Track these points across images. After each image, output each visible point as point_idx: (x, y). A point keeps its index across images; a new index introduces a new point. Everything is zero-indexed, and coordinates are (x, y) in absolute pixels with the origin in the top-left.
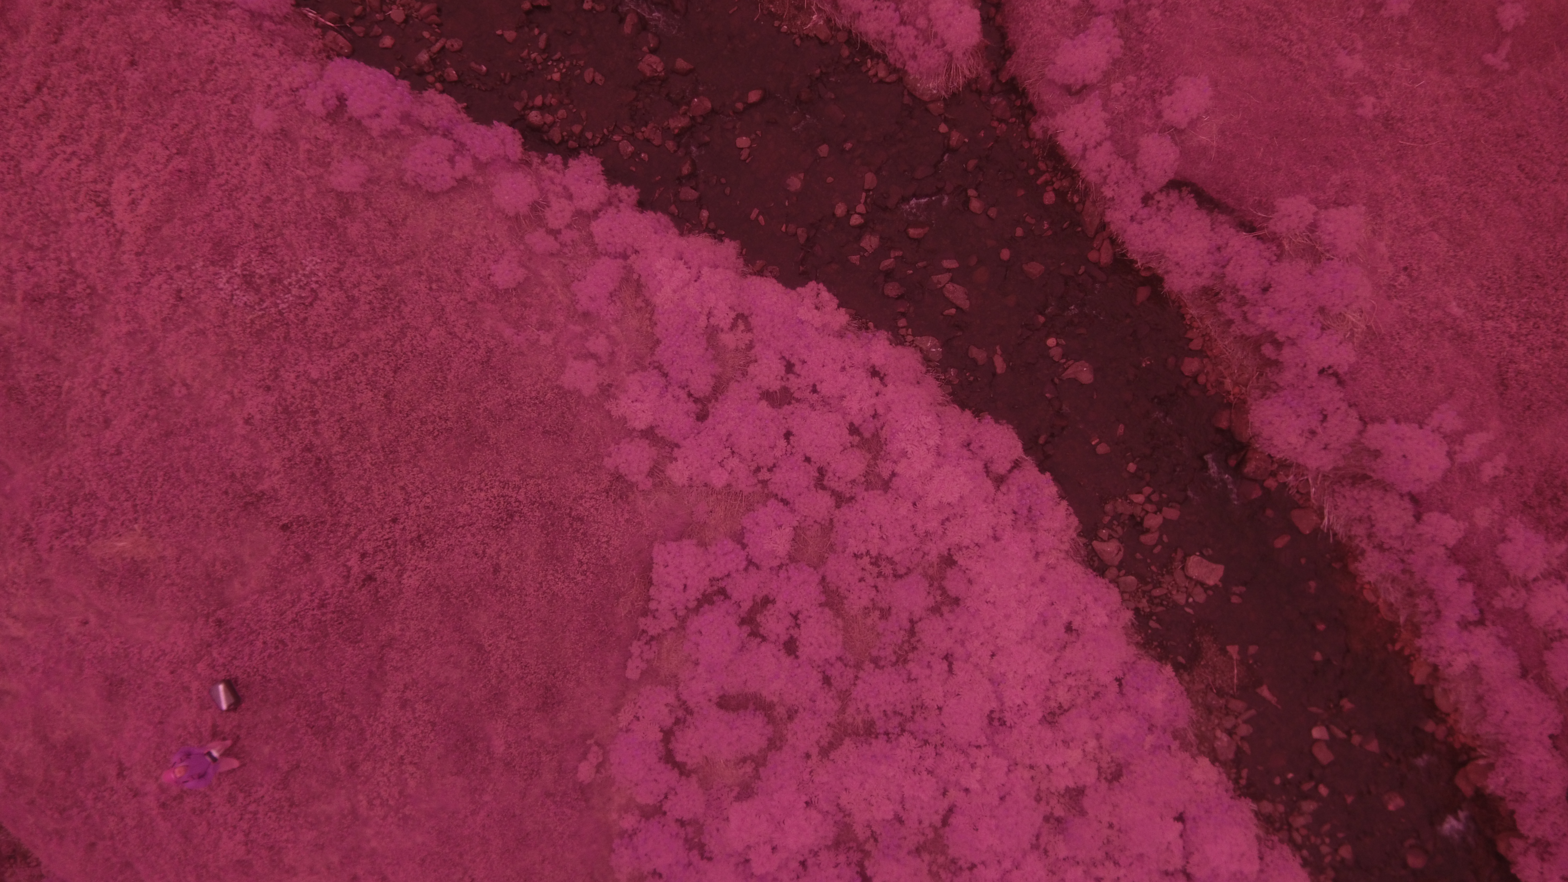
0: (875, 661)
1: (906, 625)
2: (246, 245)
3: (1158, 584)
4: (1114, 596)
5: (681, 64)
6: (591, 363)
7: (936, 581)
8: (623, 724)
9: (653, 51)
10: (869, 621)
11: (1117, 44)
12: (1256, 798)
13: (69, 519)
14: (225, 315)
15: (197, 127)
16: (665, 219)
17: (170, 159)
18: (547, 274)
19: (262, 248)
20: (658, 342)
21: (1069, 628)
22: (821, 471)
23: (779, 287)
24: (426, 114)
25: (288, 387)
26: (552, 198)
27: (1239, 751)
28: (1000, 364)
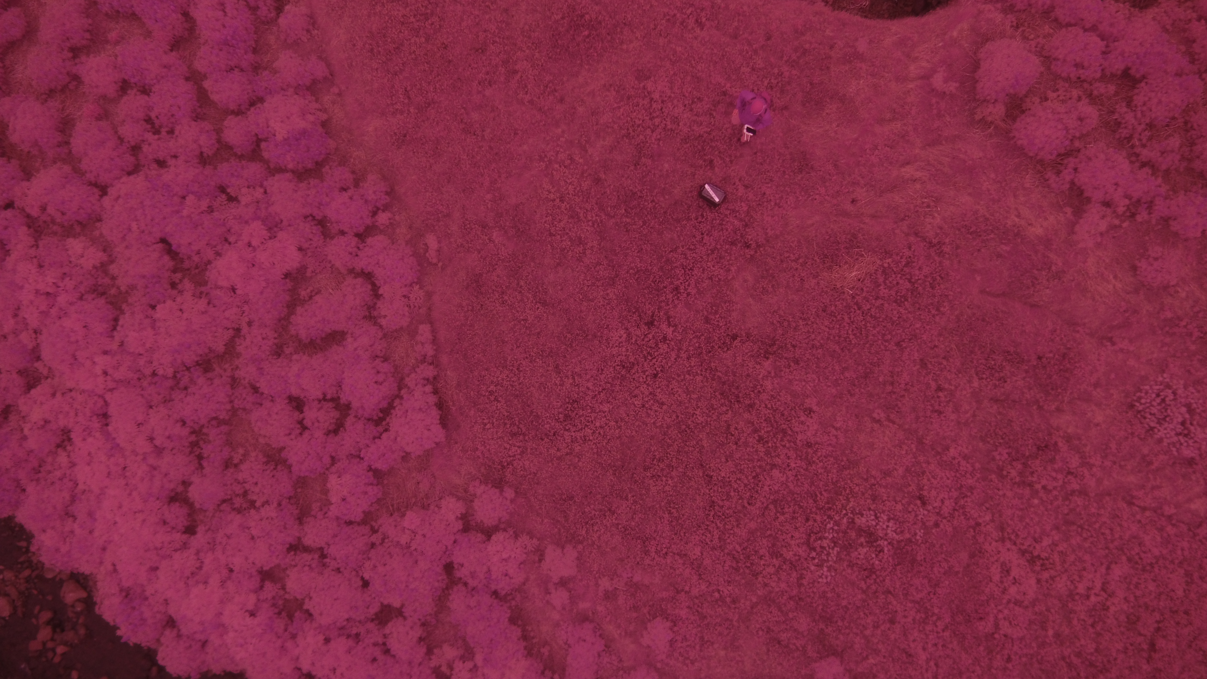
0: (220, 422)
1: (205, 463)
2: (889, 570)
6: (557, 577)
7: (196, 510)
13: (908, 276)
14: (874, 498)
17: (997, 626)
18: (630, 646)
19: (874, 573)
20: (511, 622)
22: (322, 566)
25: (792, 453)
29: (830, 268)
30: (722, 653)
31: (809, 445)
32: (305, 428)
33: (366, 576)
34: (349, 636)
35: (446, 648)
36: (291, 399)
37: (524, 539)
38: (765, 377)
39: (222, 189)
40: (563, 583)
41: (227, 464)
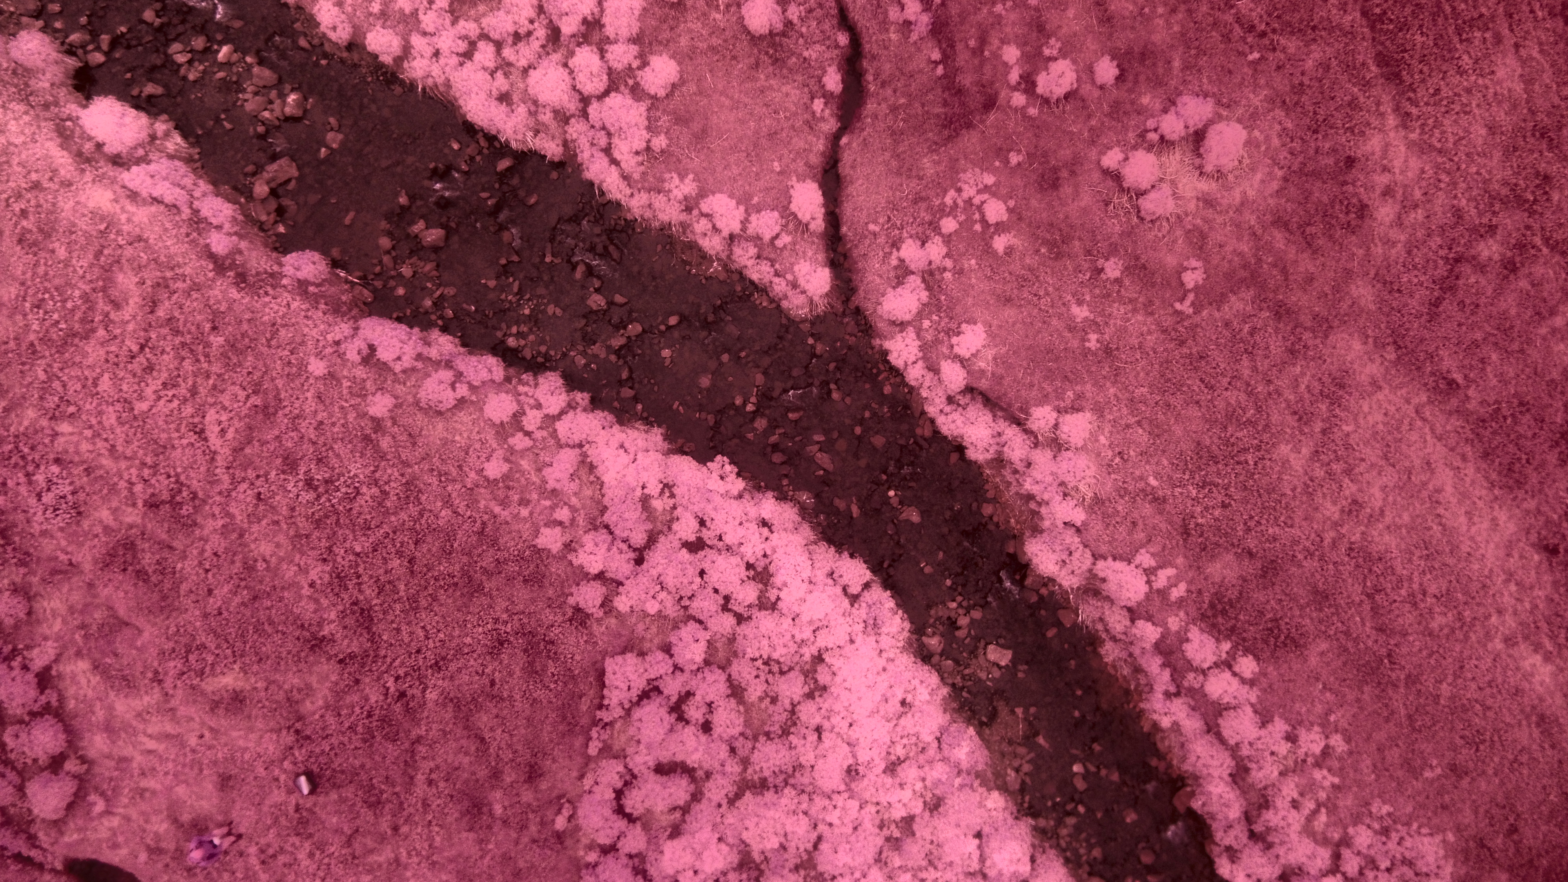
0: (767, 734)
1: (789, 707)
2: (307, 457)
3: (967, 666)
4: (934, 679)
5: (619, 299)
6: (558, 530)
7: (809, 673)
8: (587, 788)
9: (597, 290)
10: (763, 706)
11: (924, 295)
12: (1035, 815)
13: (187, 664)
14: (293, 509)
15: (265, 372)
16: (611, 418)
17: (247, 397)
18: (525, 464)
19: (318, 459)
20: (606, 508)
21: (903, 703)
22: (727, 598)
23: (694, 463)
24: (433, 353)
25: (339, 559)
26: (528, 411)
27: (1023, 782)
28: (855, 511)
29: (242, 691)
30: (456, 439)
31: (323, 561)
32: (707, 706)
33: (698, 579)
34: (724, 543)
35: (659, 509)
36: (709, 734)
37: (576, 562)
38: (333, 622)
40: (555, 524)
41: (774, 700)
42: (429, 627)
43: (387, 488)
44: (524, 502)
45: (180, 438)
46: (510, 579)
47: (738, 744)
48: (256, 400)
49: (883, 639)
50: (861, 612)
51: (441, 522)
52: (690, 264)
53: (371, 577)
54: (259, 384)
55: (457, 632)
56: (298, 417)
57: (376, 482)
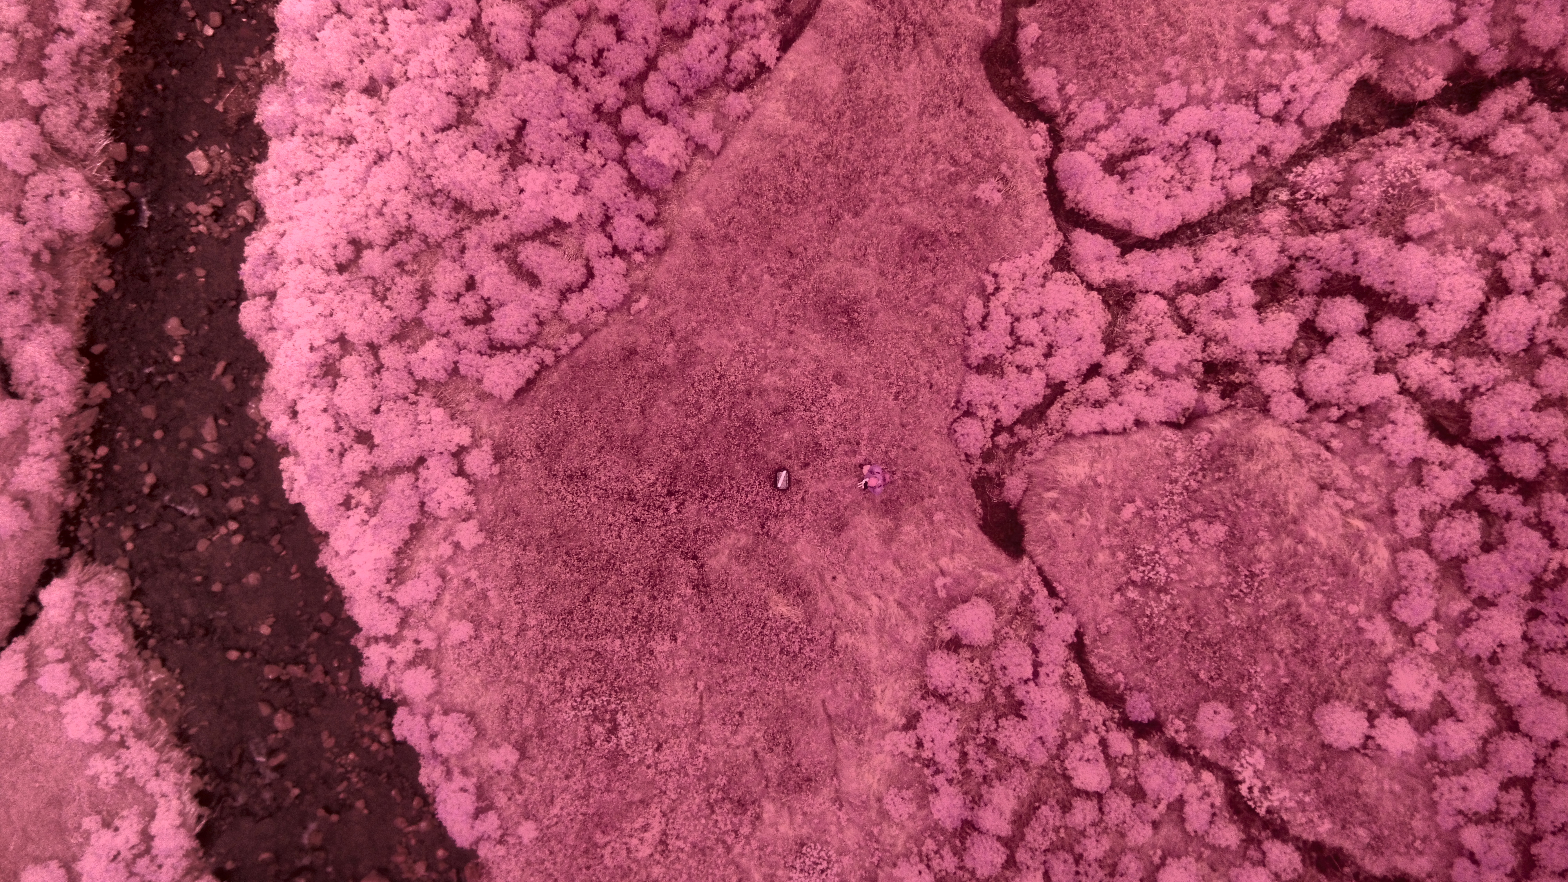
0: (425, 241)
2: (599, 754)
4: (258, 182)
6: (459, 539)
7: (356, 262)
8: (602, 312)
12: (270, 20)
13: (802, 646)
14: (641, 716)
15: (575, 859)
17: (605, 846)
19: (591, 746)
20: (411, 528)
21: (298, 182)
22: (372, 374)
24: (437, 774)
25: (638, 644)
26: (401, 663)
27: (260, 52)
28: (220, 367)
29: (779, 592)
30: (477, 681)
31: (651, 653)
32: (457, 300)
33: (383, 408)
34: (336, 422)
35: (368, 494)
36: (472, 278)
37: (471, 500)
38: (680, 595)
39: (587, 135)
40: (457, 546)
41: (400, 264)
42: (614, 534)
43: (558, 678)
44: (467, 583)
45: (682, 850)
46: (527, 524)
47: (454, 252)
48: (599, 838)
49: (269, 244)
50: (270, 279)
51: (541, 616)
52: (177, 696)
53: (626, 610)
54: (586, 851)
55: (599, 512)
56: (580, 798)
57: (563, 691)
